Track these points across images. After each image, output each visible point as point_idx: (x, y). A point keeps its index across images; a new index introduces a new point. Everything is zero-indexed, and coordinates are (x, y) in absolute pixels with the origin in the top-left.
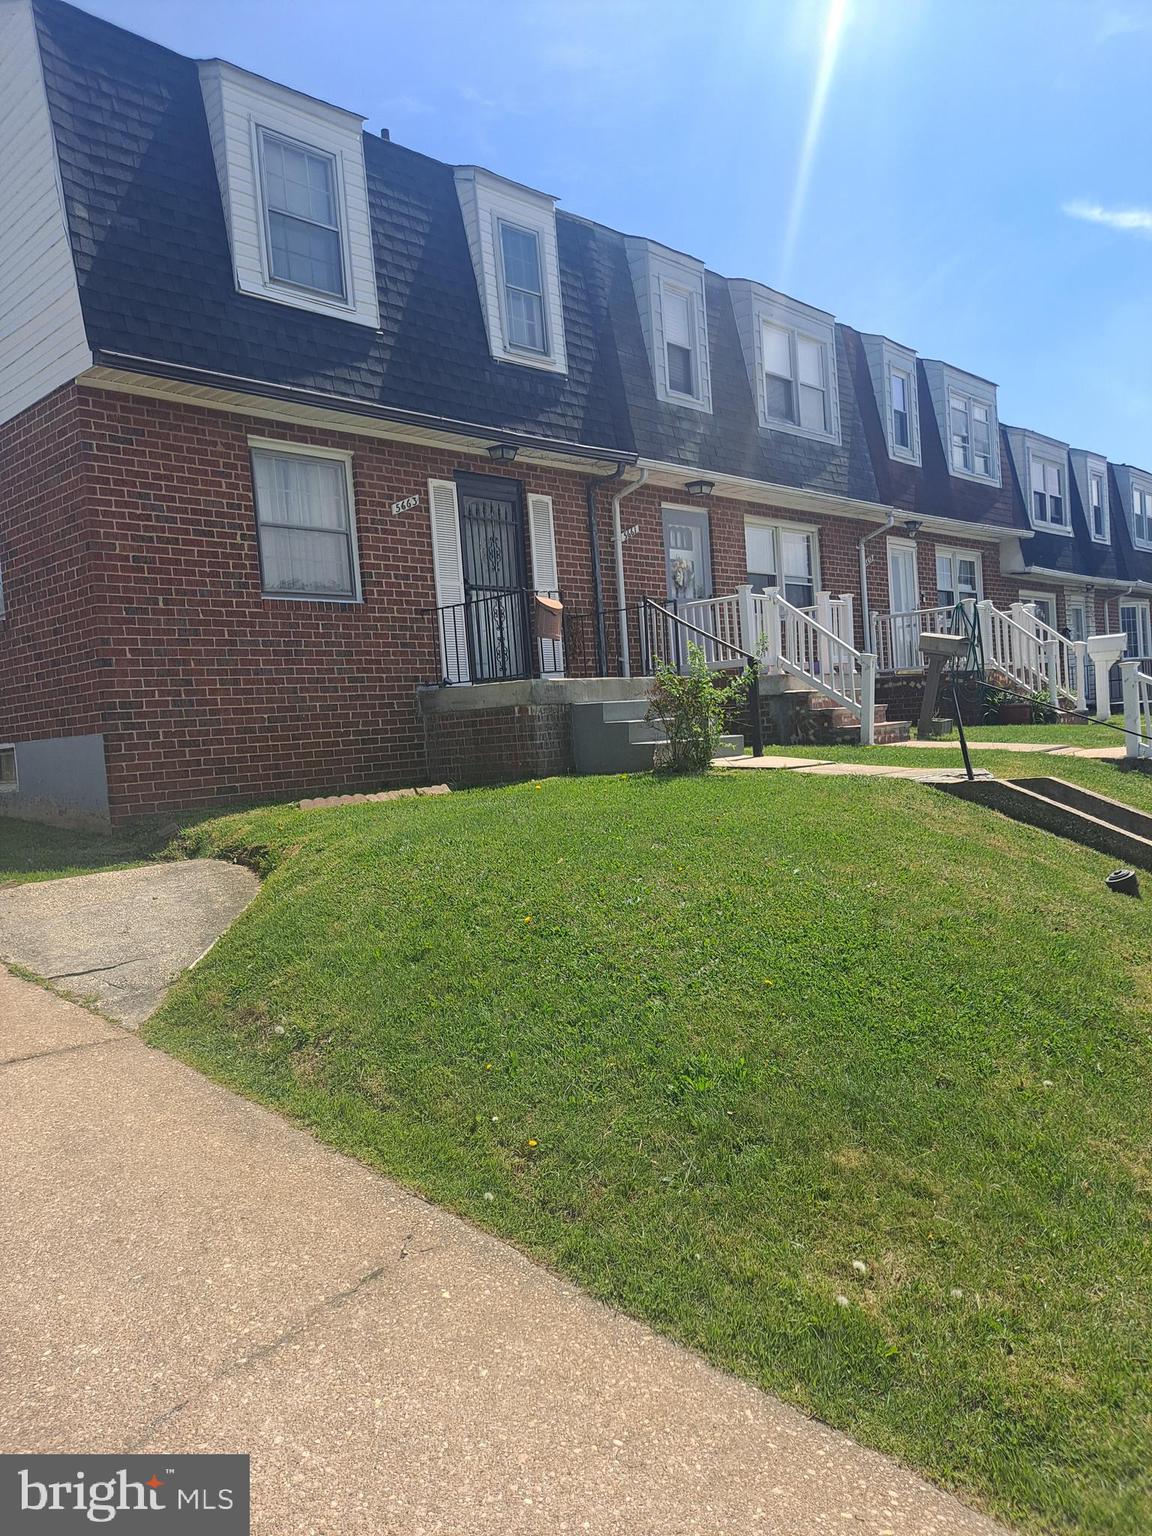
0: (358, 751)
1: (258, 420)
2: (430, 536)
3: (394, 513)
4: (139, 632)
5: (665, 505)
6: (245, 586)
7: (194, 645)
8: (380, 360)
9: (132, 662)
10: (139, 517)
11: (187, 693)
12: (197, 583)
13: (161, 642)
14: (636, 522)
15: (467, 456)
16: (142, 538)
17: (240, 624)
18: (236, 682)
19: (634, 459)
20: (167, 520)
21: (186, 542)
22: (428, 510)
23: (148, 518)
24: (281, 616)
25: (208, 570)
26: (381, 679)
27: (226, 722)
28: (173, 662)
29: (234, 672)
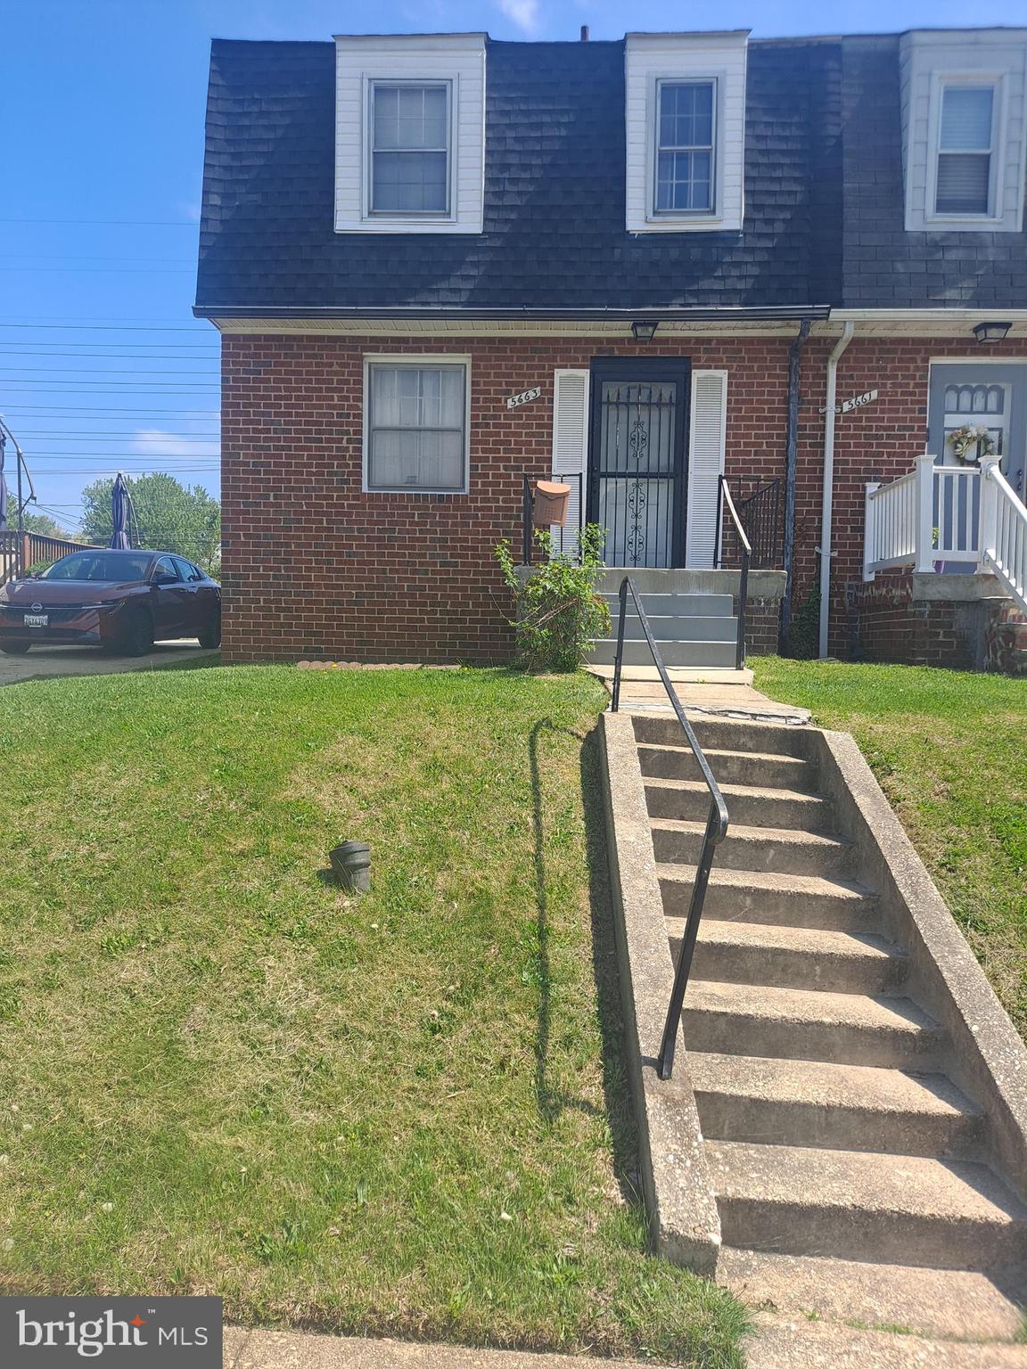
0: (443, 629)
1: (373, 339)
3: (509, 407)
4: (252, 521)
5: (934, 360)
6: (347, 482)
7: (295, 531)
9: (246, 544)
10: (260, 431)
11: (286, 569)
12: (304, 481)
13: (268, 529)
14: (872, 387)
15: (610, 340)
16: (262, 448)
17: (337, 514)
18: (330, 562)
19: (825, 311)
20: (284, 431)
21: (297, 448)
22: (551, 401)
23: (268, 431)
24: (378, 507)
25: (314, 470)
26: (477, 565)
27: (318, 594)
28: (277, 545)
29: (328, 554)
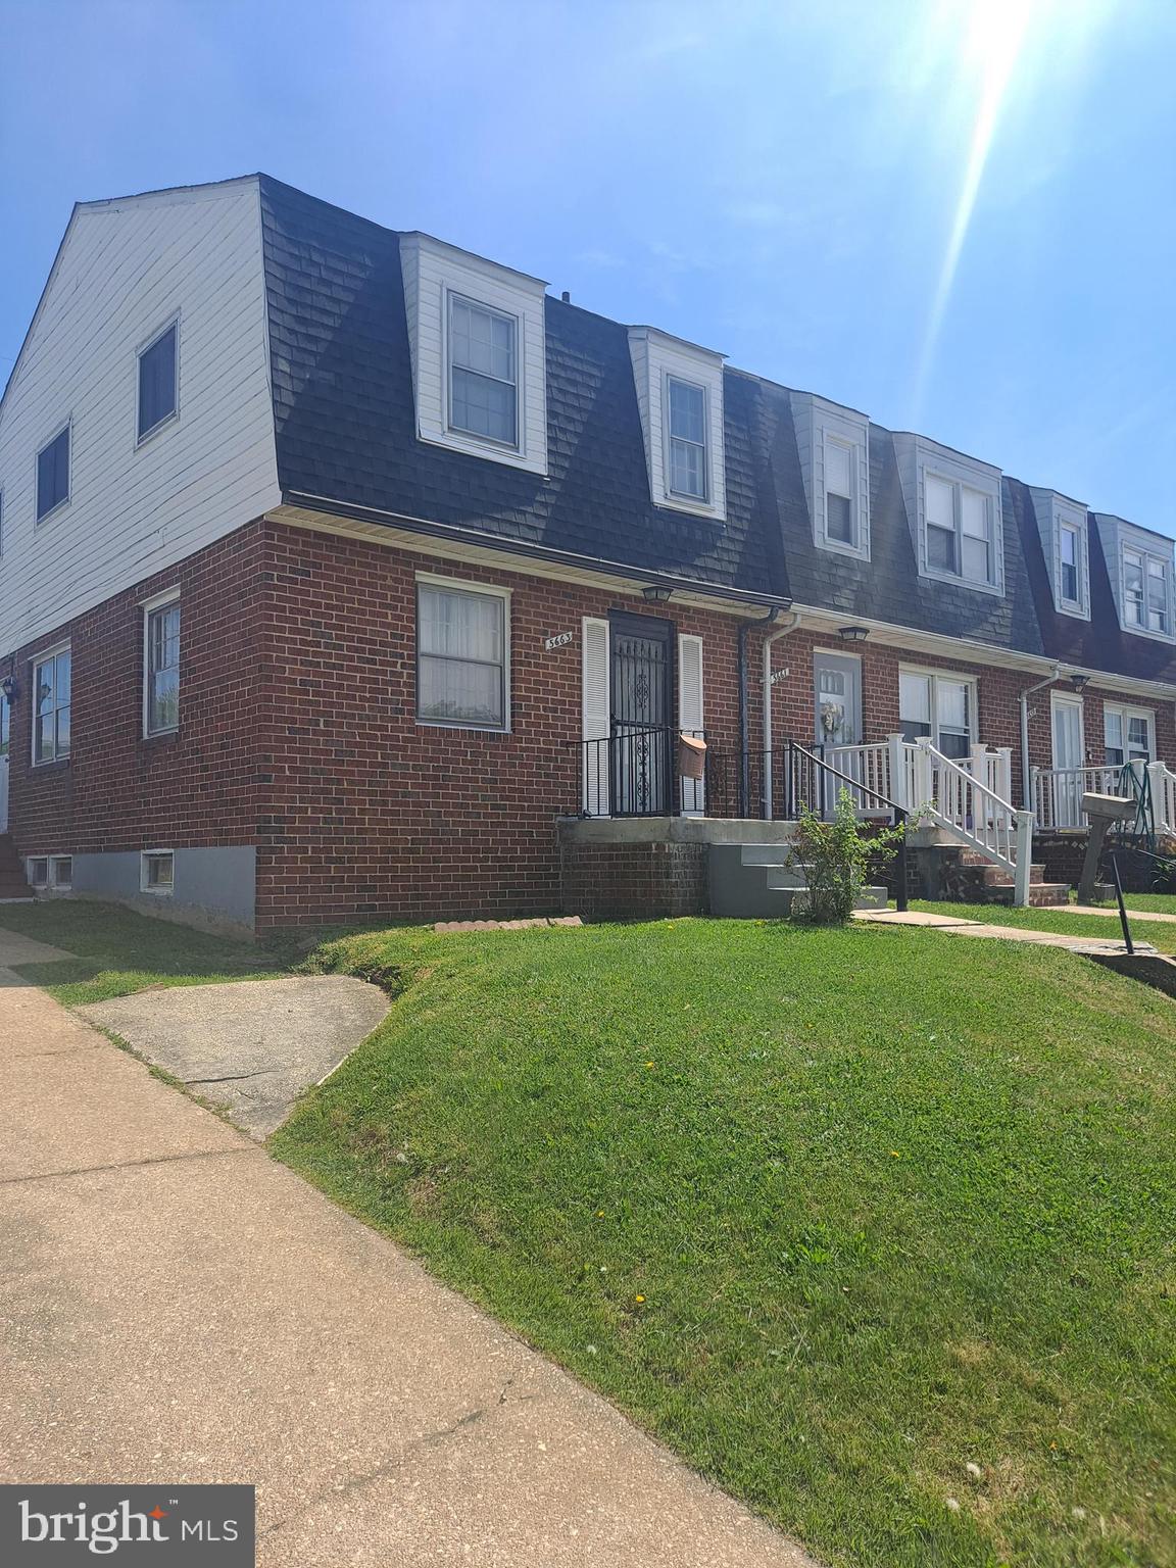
0: (494, 877)
1: (427, 557)
2: (580, 671)
3: (548, 648)
4: (299, 750)
5: (817, 649)
6: (401, 712)
7: (348, 766)
8: (545, 505)
9: (291, 779)
10: (309, 643)
11: (338, 811)
12: (357, 707)
13: (318, 762)
14: (787, 665)
15: (622, 596)
16: (311, 663)
17: (393, 747)
18: (385, 803)
19: (788, 604)
20: (335, 647)
21: (350, 669)
22: (580, 646)
23: (318, 644)
24: (433, 742)
25: (368, 695)
26: (522, 808)
27: (372, 841)
28: (327, 781)
29: (383, 793)
